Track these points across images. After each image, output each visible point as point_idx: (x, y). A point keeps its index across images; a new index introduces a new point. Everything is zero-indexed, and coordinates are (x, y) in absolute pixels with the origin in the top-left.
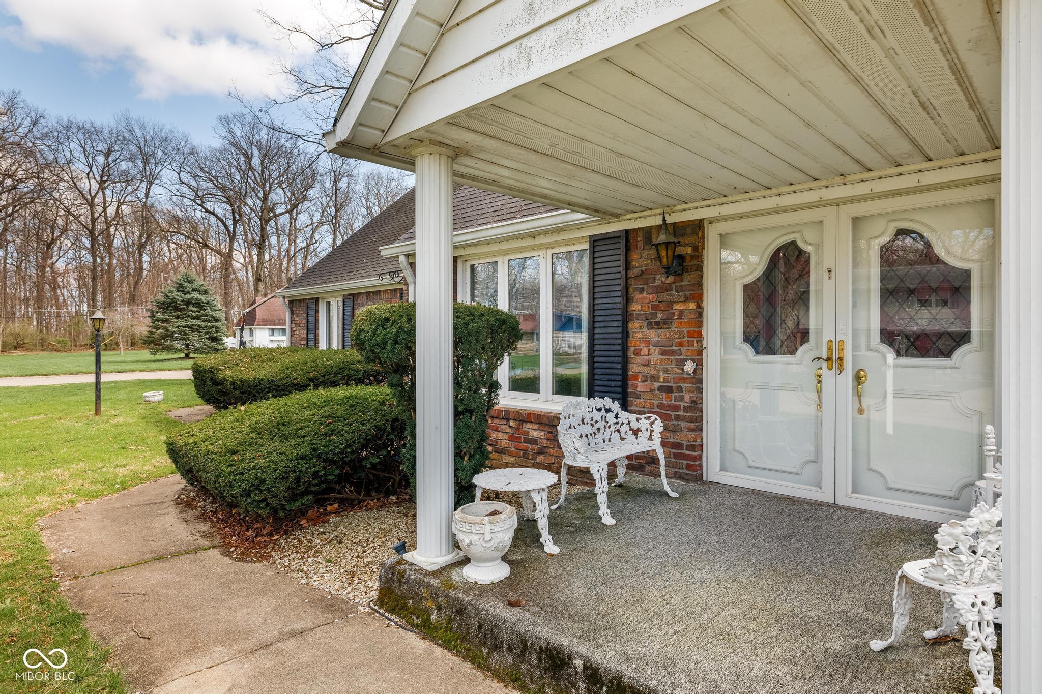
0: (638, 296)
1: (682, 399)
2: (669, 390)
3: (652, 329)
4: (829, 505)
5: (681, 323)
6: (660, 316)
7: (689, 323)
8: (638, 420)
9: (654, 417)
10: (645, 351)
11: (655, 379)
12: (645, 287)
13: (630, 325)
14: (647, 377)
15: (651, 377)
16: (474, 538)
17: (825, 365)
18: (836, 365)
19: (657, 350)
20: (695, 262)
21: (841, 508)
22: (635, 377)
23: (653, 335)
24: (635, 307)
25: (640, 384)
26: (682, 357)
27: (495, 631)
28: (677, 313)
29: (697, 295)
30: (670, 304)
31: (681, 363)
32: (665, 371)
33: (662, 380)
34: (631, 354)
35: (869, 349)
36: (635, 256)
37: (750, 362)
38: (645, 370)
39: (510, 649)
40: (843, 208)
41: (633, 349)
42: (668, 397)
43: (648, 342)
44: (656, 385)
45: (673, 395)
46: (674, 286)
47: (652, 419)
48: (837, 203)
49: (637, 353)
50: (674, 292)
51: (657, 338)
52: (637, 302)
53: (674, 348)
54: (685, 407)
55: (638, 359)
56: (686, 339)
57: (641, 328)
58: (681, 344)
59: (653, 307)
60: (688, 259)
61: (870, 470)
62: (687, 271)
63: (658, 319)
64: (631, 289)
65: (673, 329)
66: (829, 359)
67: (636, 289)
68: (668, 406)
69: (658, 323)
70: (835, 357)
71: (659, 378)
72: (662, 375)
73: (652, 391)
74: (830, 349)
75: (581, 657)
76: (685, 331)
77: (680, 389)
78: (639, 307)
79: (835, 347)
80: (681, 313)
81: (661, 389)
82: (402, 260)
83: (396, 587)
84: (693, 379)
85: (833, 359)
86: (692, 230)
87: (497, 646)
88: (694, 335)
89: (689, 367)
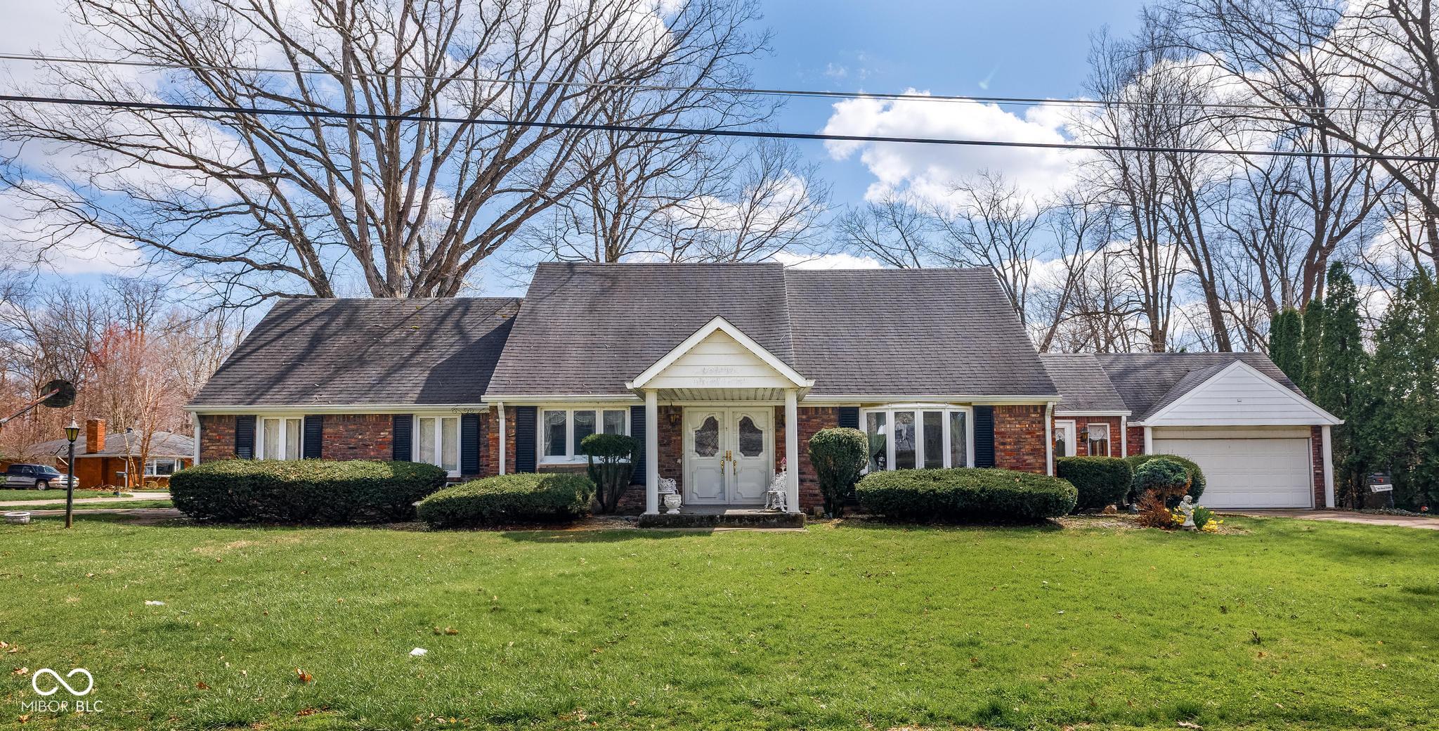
1: (675, 474)
2: (670, 470)
3: (663, 447)
4: (727, 505)
5: (675, 444)
6: (666, 441)
7: (678, 444)
8: (671, 481)
15: (662, 466)
16: (675, 502)
17: (726, 459)
18: (729, 459)
19: (664, 455)
20: (680, 422)
21: (731, 505)
23: (663, 449)
27: (692, 519)
28: (673, 440)
29: (680, 433)
30: (670, 437)
31: (676, 460)
32: (668, 463)
33: (667, 467)
35: (737, 454)
37: (698, 459)
39: (698, 521)
40: (730, 409)
42: (670, 473)
45: (672, 472)
46: (671, 430)
47: (675, 479)
48: (729, 407)
50: (671, 432)
51: (665, 450)
53: (672, 454)
54: (677, 477)
59: (662, 438)
60: (678, 420)
61: (738, 493)
63: (665, 443)
65: (671, 446)
71: (665, 466)
72: (667, 465)
73: (662, 471)
76: (677, 447)
77: (675, 470)
79: (728, 453)
80: (675, 440)
81: (666, 470)
82: (500, 405)
83: (648, 521)
84: (680, 466)
85: (728, 457)
86: (679, 409)
87: (693, 521)
88: (680, 449)
89: (679, 461)
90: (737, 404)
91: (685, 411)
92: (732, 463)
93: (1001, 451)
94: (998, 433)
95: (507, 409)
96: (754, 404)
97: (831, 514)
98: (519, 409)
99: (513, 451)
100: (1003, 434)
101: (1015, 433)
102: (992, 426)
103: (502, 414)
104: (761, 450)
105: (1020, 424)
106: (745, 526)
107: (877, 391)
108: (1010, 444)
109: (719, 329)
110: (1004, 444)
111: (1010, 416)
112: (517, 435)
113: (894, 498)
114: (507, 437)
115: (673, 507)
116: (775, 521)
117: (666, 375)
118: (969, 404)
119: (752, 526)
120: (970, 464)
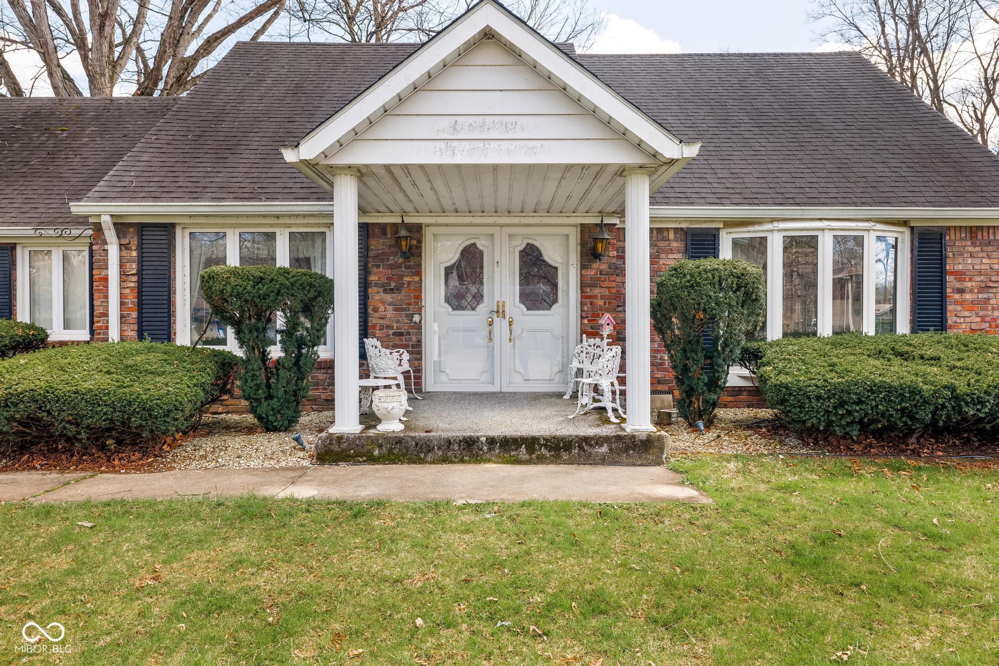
0: (375, 270)
1: (410, 340)
2: (401, 334)
3: (388, 293)
4: (498, 393)
5: (409, 290)
6: (393, 285)
7: (415, 290)
8: (391, 353)
9: (402, 350)
10: (382, 308)
11: (391, 327)
12: (381, 264)
13: (370, 290)
14: (383, 326)
15: (387, 327)
16: (395, 404)
17: (495, 315)
18: (501, 315)
19: (391, 308)
20: (418, 251)
21: (504, 393)
22: (374, 327)
23: (388, 297)
24: (373, 278)
25: (377, 332)
26: (410, 312)
27: (428, 443)
28: (406, 283)
29: (418, 271)
30: (401, 277)
31: (412, 316)
32: (398, 322)
33: (395, 328)
34: (370, 311)
35: (515, 306)
36: (373, 242)
37: (449, 314)
38: (382, 322)
39: (439, 448)
40: (504, 228)
41: (372, 307)
42: (400, 339)
43: (384, 303)
44: (391, 332)
45: (404, 338)
46: (403, 265)
47: (401, 352)
48: (502, 226)
49: (376, 310)
50: (403, 269)
51: (391, 300)
52: (375, 274)
53: (404, 306)
54: (412, 345)
55: (376, 315)
56: (413, 300)
57: (378, 293)
58: (409, 304)
59: (388, 278)
60: (414, 248)
61: (515, 372)
62: (413, 256)
63: (392, 287)
64: (370, 265)
65: (403, 293)
66: (498, 312)
67: (374, 266)
68: (400, 345)
69: (392, 290)
70: (501, 310)
71: (393, 326)
72: (395, 325)
73: (388, 335)
74: (498, 306)
75: (484, 436)
76: (412, 295)
77: (409, 333)
78: (377, 278)
79: (500, 305)
80: (409, 283)
81: (394, 334)
82: (106, 220)
83: (335, 448)
84: (418, 327)
85: (500, 312)
86: (417, 229)
87: (430, 450)
88: (419, 298)
89: (416, 318)
90: (516, 220)
91: (428, 233)
92: (505, 323)
93: (956, 303)
94: (952, 273)
95: (121, 227)
96: (546, 220)
97: (701, 424)
98: (144, 229)
99: (132, 300)
100: (960, 275)
101: (980, 273)
102: (942, 261)
103: (110, 235)
104: (555, 301)
105: (989, 257)
106: (541, 460)
107: (752, 201)
108: (971, 291)
109: (488, 35)
110: (961, 291)
111: (973, 245)
112: (140, 273)
113: (859, 402)
114: (123, 275)
115: (389, 416)
116: (604, 449)
117: (375, 133)
118: (904, 223)
119: (556, 459)
120: (903, 326)
